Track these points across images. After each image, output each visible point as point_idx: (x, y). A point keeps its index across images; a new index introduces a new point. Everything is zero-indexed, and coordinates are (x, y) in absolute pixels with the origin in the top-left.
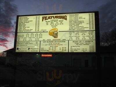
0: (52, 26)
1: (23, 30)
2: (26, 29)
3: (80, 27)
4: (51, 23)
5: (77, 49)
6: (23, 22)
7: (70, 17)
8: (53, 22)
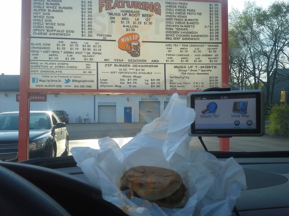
0: (124, 26)
1: (48, 31)
2: (56, 27)
3: (190, 33)
4: (123, 19)
5: (184, 83)
6: (45, 8)
7: (168, 8)
8: (127, 16)
